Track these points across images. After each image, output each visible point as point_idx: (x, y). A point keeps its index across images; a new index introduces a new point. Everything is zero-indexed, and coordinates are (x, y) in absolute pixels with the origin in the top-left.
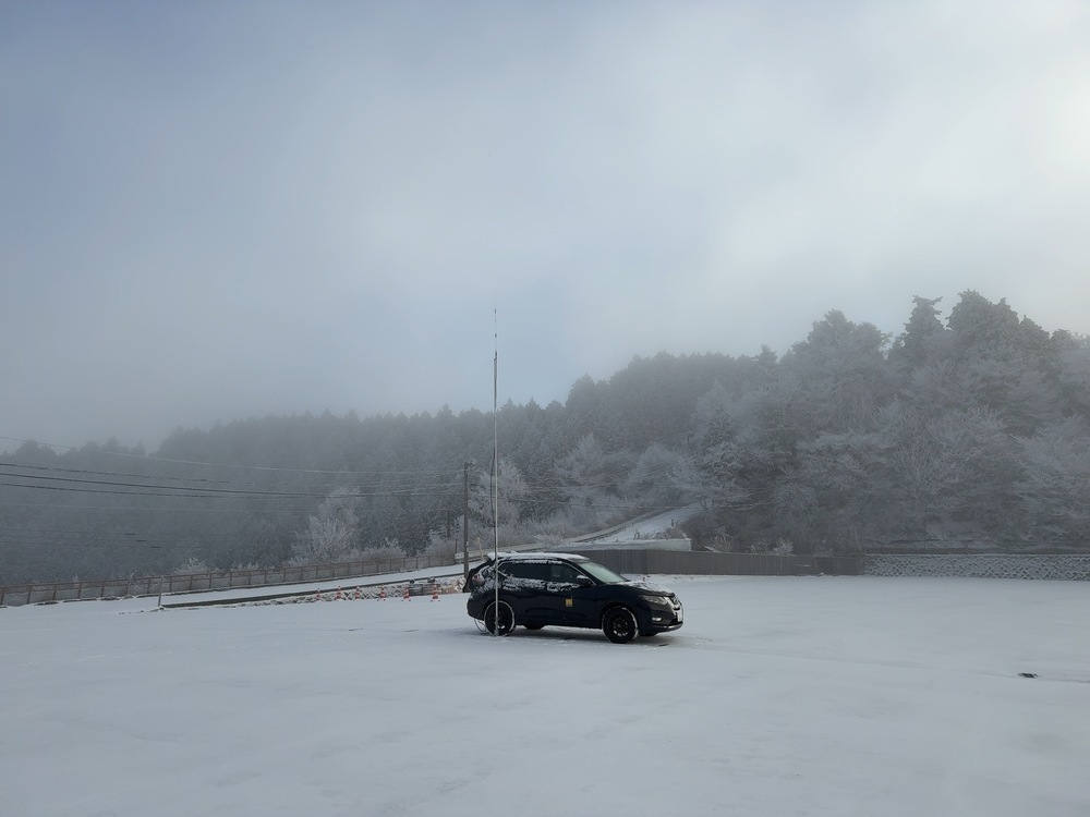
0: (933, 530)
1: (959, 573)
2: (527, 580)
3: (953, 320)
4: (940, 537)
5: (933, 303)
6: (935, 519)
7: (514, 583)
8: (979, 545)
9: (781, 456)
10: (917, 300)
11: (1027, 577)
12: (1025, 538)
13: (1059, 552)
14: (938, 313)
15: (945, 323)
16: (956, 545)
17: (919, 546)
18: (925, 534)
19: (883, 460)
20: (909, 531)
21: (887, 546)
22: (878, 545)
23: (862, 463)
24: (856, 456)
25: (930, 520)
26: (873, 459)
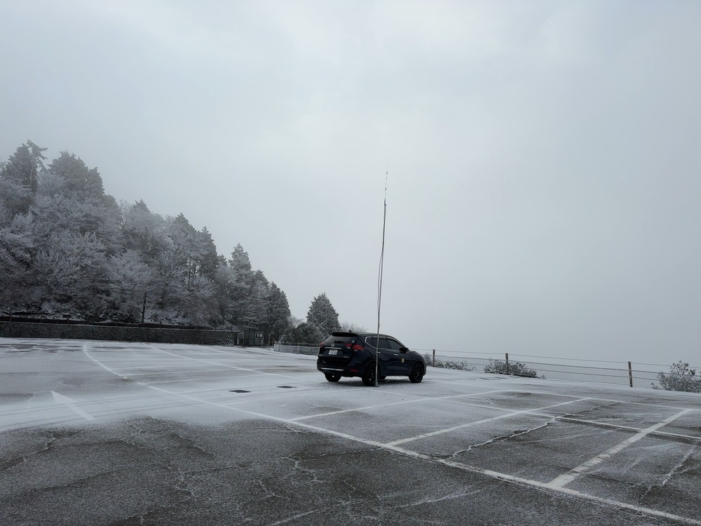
3: (54, 167)
4: (50, 312)
5: (42, 150)
18: (40, 309)
19: (28, 256)
20: (28, 307)
21: (13, 316)
22: (5, 315)
23: (13, 255)
24: (8, 249)
25: (43, 300)
26: (20, 253)
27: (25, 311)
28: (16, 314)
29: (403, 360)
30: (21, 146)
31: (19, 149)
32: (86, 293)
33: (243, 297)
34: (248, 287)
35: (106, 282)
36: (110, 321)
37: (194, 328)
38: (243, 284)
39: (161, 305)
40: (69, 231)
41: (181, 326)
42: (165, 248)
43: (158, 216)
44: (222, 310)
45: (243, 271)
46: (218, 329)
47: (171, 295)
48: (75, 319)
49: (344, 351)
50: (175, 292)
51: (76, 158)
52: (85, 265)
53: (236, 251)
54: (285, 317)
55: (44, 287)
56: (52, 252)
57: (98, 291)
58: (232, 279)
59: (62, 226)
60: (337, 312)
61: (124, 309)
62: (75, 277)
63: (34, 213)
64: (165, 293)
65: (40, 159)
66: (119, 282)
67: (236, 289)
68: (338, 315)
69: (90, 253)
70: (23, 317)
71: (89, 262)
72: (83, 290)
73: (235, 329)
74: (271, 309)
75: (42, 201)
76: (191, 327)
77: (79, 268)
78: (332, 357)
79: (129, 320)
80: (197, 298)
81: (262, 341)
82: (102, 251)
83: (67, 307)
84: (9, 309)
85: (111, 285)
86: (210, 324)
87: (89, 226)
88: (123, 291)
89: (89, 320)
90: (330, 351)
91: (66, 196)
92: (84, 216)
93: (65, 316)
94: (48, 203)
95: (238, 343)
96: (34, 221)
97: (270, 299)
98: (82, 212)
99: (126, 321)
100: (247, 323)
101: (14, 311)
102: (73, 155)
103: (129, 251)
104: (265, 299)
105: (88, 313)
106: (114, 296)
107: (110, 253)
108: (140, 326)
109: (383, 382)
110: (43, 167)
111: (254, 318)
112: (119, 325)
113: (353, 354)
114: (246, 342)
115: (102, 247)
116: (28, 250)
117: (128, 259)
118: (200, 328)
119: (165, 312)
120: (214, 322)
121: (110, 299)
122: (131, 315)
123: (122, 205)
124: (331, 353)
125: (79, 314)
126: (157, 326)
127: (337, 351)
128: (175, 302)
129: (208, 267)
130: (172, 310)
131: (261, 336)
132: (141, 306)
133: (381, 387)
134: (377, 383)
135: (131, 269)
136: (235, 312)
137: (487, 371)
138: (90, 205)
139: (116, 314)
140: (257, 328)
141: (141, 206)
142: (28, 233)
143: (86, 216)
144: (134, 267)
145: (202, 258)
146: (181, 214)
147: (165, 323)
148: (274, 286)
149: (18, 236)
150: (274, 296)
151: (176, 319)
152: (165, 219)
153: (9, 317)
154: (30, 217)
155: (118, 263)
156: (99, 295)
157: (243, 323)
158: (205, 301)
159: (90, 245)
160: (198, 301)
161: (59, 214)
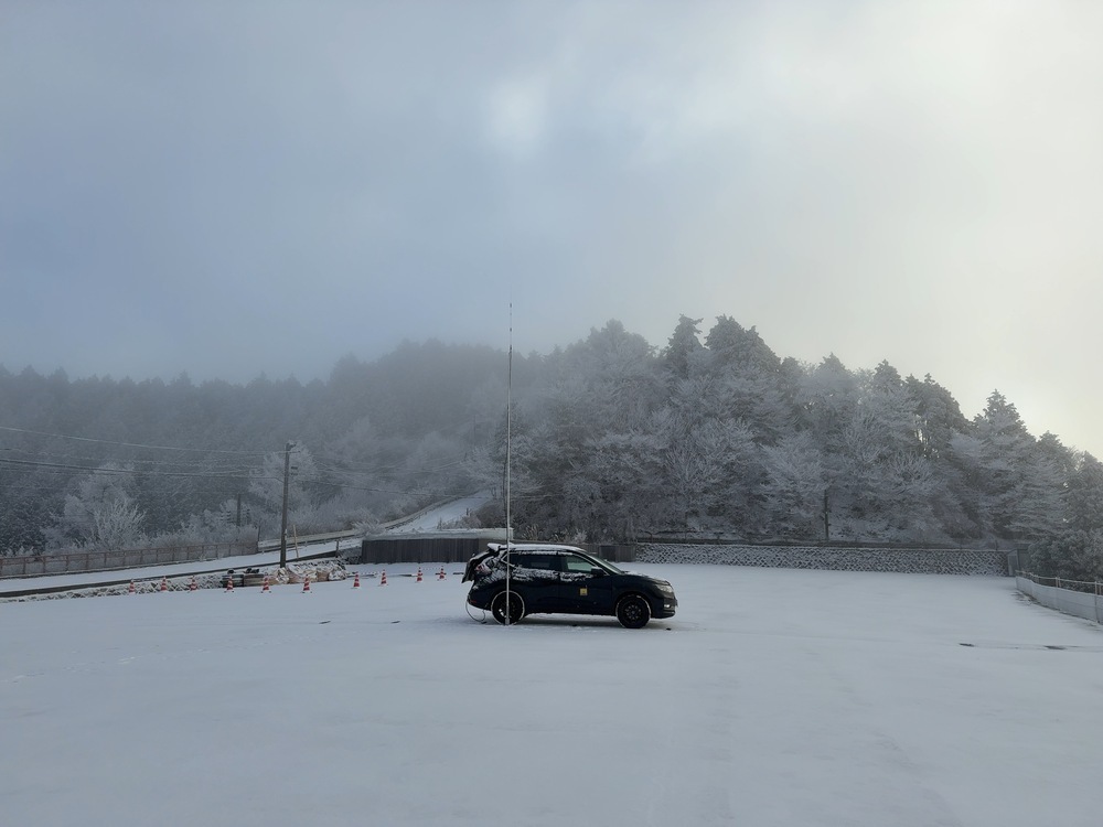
0: (693, 523)
1: (713, 561)
2: (537, 571)
3: (710, 340)
4: (697, 529)
5: (696, 323)
6: (695, 513)
7: (524, 573)
8: (730, 537)
9: (569, 451)
10: (683, 318)
11: (765, 565)
12: (764, 532)
13: (789, 544)
14: (699, 332)
15: (703, 341)
16: (711, 536)
17: (681, 537)
25: (690, 514)
27: (670, 530)
28: (659, 533)
30: (678, 324)
34: (1014, 468)
36: (775, 539)
37: (918, 546)
39: (858, 512)
41: (894, 544)
46: (968, 547)
50: (871, 489)
52: (729, 463)
53: (993, 404)
63: (673, 405)
65: (695, 334)
71: (733, 459)
79: (806, 536)
83: (719, 521)
85: (766, 486)
86: (953, 538)
87: (745, 407)
92: (734, 396)
99: (801, 538)
100: (1022, 535)
105: (745, 528)
111: (1037, 525)
116: (658, 453)
118: (929, 545)
119: (867, 522)
120: (961, 535)
122: (810, 530)
125: (734, 531)
128: (878, 507)
130: (878, 518)
136: (995, 515)
139: (786, 529)
141: (832, 364)
146: (884, 362)
147: (863, 539)
157: (1013, 535)
159: (735, 434)
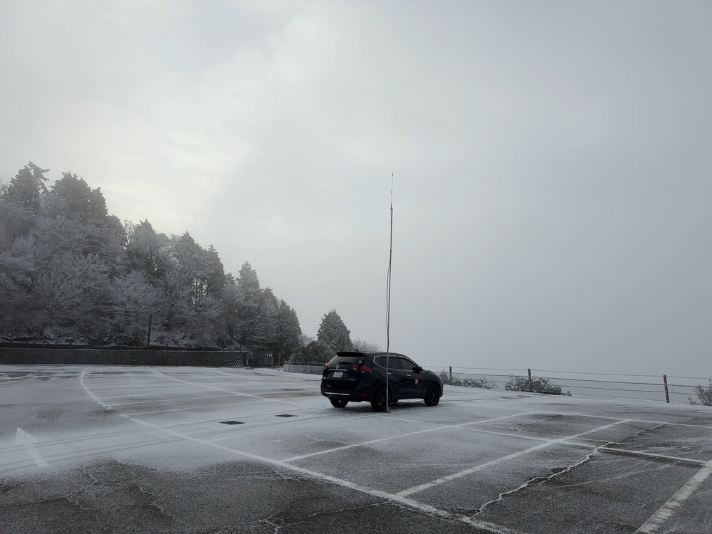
3: (56, 189)
5: (44, 171)
18: (42, 334)
19: (29, 279)
20: (30, 332)
21: (14, 342)
22: (6, 341)
23: (14, 279)
24: (9, 274)
25: (45, 325)
26: (21, 277)
27: (27, 336)
28: (17, 339)
29: (417, 381)
30: (23, 168)
31: (21, 171)
32: (90, 317)
33: (251, 316)
34: (256, 305)
35: (111, 304)
36: (114, 345)
37: (202, 349)
38: (251, 303)
39: (167, 327)
40: (71, 253)
41: (188, 348)
42: (171, 267)
43: (163, 236)
44: (231, 330)
45: (251, 290)
46: (226, 350)
47: (177, 315)
48: (78, 344)
49: (350, 373)
50: (181, 313)
51: (79, 178)
52: (88, 287)
53: (244, 268)
54: (296, 335)
55: (45, 311)
56: (53, 275)
57: (102, 314)
58: (240, 297)
59: (66, 248)
60: (348, 329)
61: (129, 333)
62: (77, 300)
63: (35, 236)
64: (171, 314)
65: (42, 180)
66: (123, 304)
67: (244, 308)
68: (349, 332)
69: (92, 275)
70: (24, 342)
71: (92, 285)
72: (86, 313)
73: (244, 349)
74: (281, 328)
75: (44, 223)
76: (198, 348)
77: (81, 291)
78: (337, 380)
79: (134, 342)
80: (204, 318)
81: (272, 361)
82: (105, 273)
83: (70, 331)
84: (10, 335)
85: (115, 307)
86: (217, 344)
87: (92, 247)
88: (127, 313)
89: (92, 344)
90: (335, 373)
91: (68, 218)
92: (86, 237)
93: (67, 341)
94: (50, 224)
95: (247, 364)
96: (35, 244)
97: (279, 317)
98: (85, 233)
99: (131, 344)
100: (256, 343)
101: (14, 337)
102: (76, 176)
103: (133, 272)
104: (274, 317)
105: (91, 336)
106: (118, 318)
107: (113, 274)
108: (146, 349)
109: (395, 406)
110: (45, 189)
111: (263, 337)
112: (124, 348)
113: (360, 376)
114: (254, 363)
115: (106, 269)
116: (29, 274)
117: (132, 280)
118: (208, 349)
119: (172, 334)
120: (222, 342)
121: (114, 321)
122: (137, 338)
123: (127, 225)
124: (336, 375)
125: (82, 339)
126: (163, 348)
127: (342, 373)
128: (182, 323)
129: (214, 286)
130: (178, 331)
131: (271, 355)
132: (146, 328)
133: (393, 412)
134: (388, 408)
135: (135, 290)
136: (243, 331)
137: (508, 388)
138: (94, 226)
139: (120, 337)
140: (267, 348)
141: (146, 226)
142: (30, 256)
143: (89, 237)
144: (138, 288)
145: (208, 277)
146: (187, 233)
147: (172, 345)
148: (284, 304)
149: (18, 260)
150: (284, 314)
151: (183, 341)
152: (170, 238)
153: (10, 343)
154: (31, 239)
155: (122, 284)
156: (103, 318)
157: (252, 343)
158: (212, 321)
159: (93, 266)
160: (205, 321)
161: (61, 236)
